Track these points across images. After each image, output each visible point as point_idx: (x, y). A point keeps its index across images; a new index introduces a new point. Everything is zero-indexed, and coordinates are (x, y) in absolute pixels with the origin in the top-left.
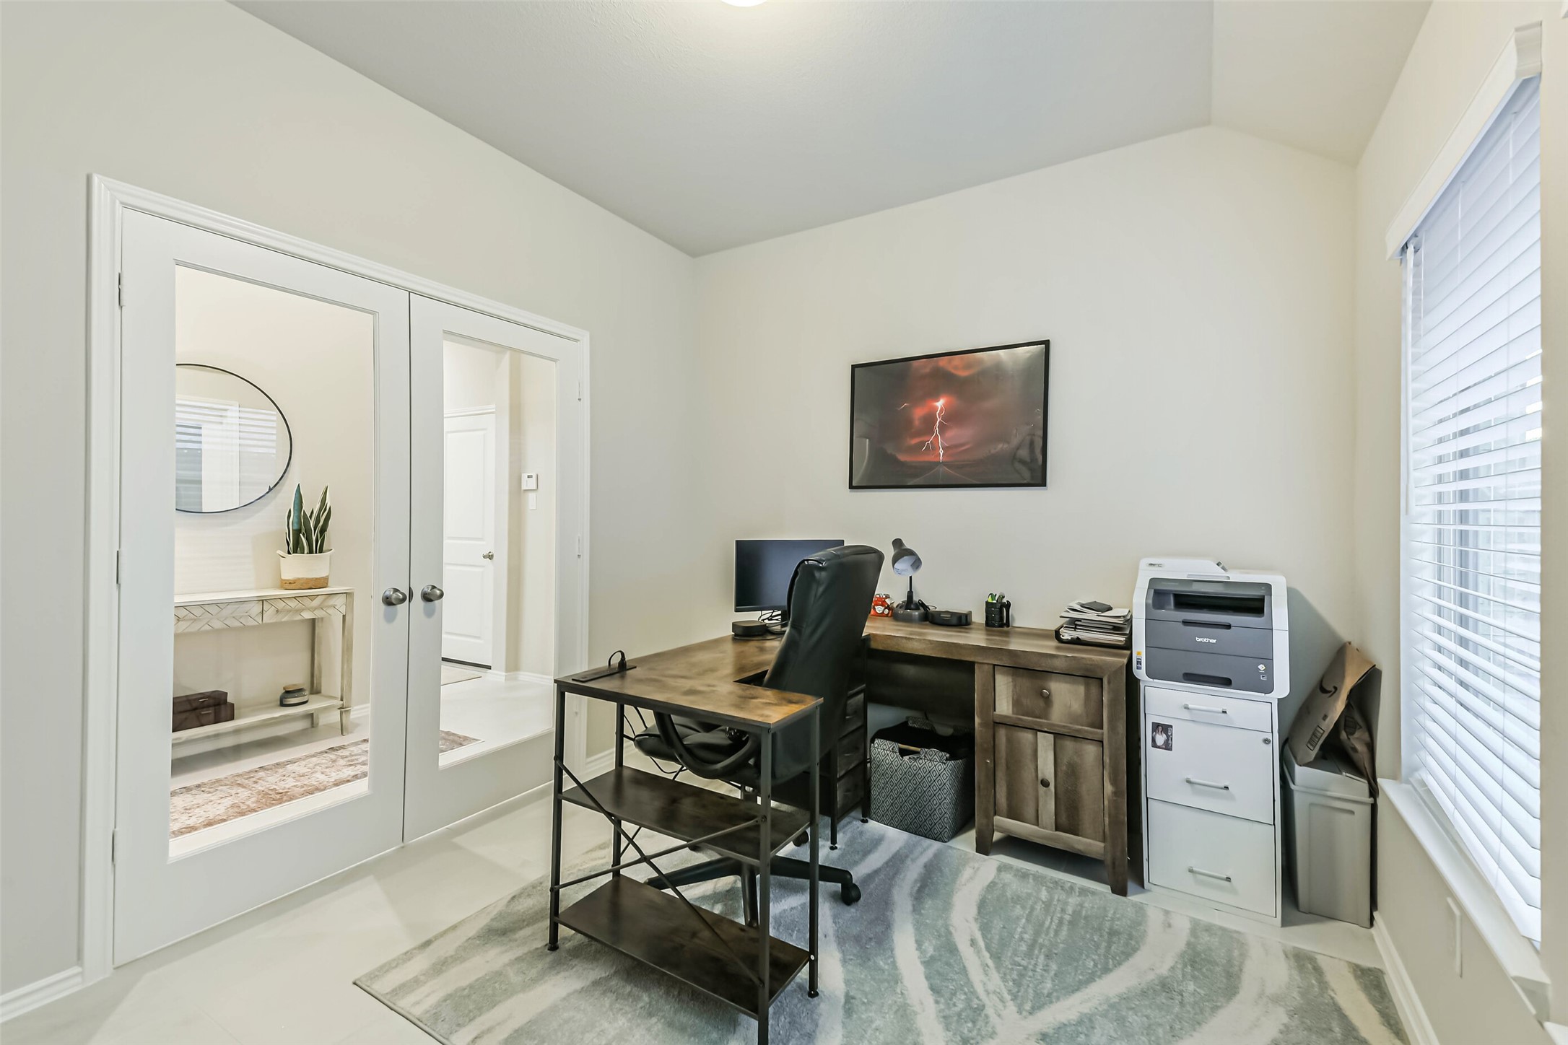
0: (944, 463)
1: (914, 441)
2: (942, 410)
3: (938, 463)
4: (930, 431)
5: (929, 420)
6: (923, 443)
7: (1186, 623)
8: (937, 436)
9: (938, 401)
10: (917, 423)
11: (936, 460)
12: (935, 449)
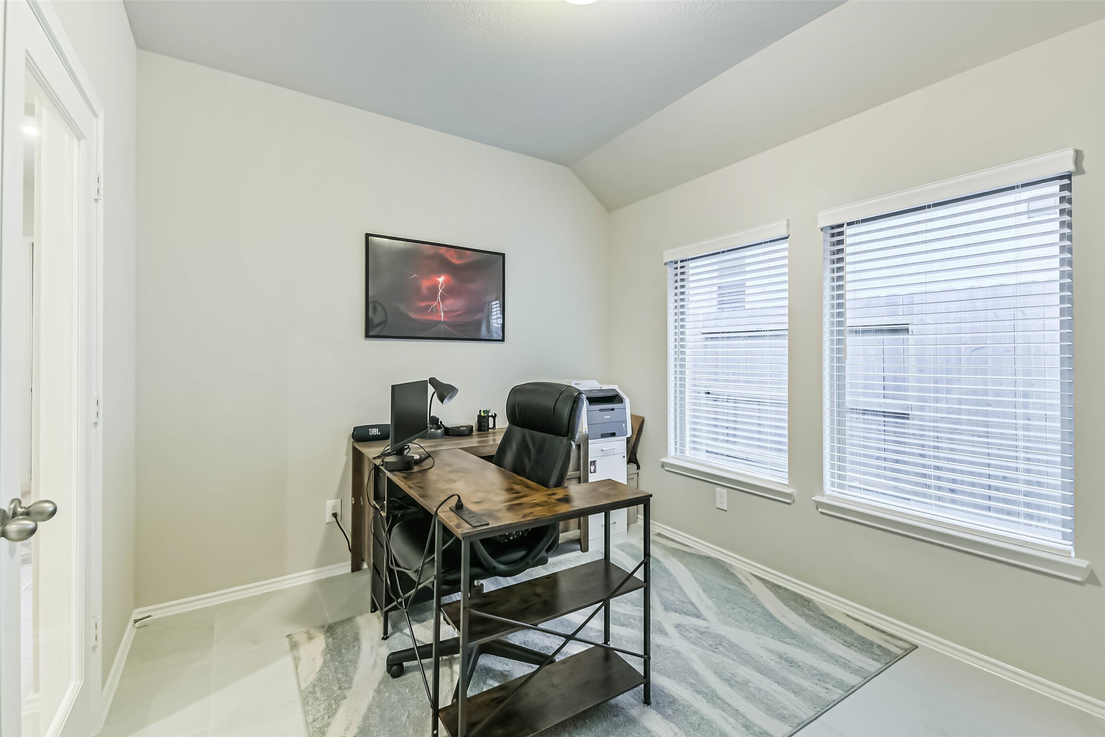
0: (444, 323)
1: (423, 304)
2: (442, 284)
3: (440, 322)
4: (435, 299)
5: (434, 290)
6: (429, 306)
7: (601, 410)
8: (439, 302)
9: (440, 278)
10: (424, 291)
11: (439, 319)
12: (438, 312)
